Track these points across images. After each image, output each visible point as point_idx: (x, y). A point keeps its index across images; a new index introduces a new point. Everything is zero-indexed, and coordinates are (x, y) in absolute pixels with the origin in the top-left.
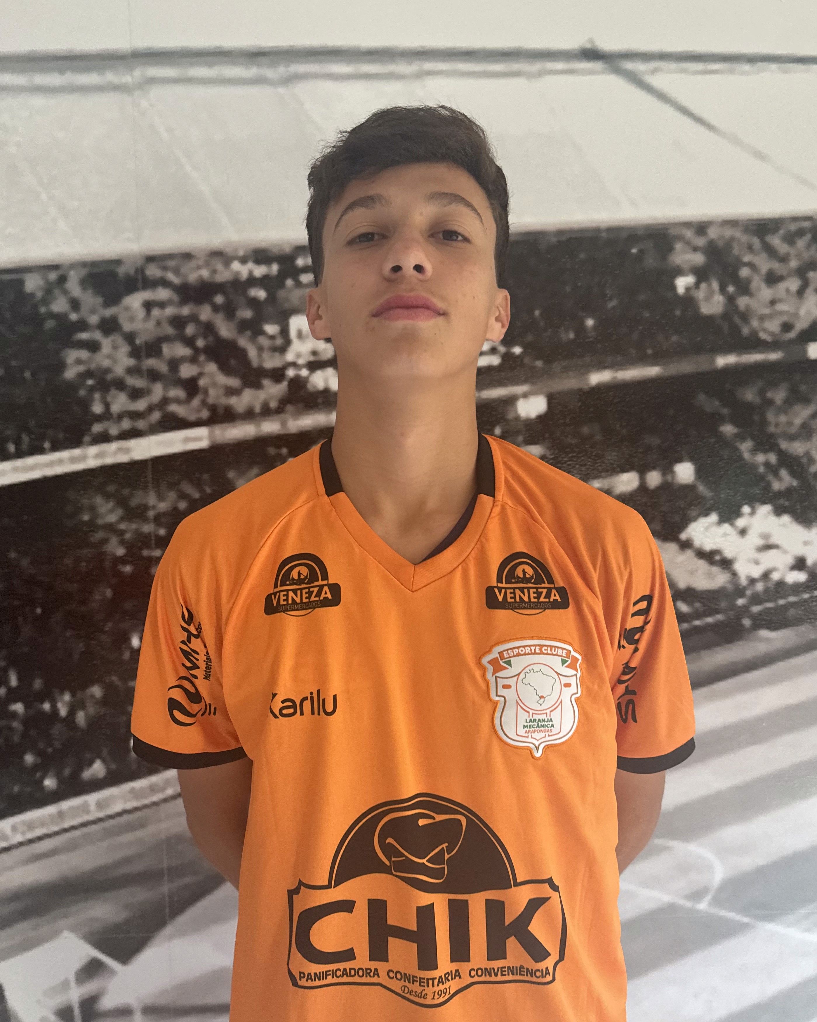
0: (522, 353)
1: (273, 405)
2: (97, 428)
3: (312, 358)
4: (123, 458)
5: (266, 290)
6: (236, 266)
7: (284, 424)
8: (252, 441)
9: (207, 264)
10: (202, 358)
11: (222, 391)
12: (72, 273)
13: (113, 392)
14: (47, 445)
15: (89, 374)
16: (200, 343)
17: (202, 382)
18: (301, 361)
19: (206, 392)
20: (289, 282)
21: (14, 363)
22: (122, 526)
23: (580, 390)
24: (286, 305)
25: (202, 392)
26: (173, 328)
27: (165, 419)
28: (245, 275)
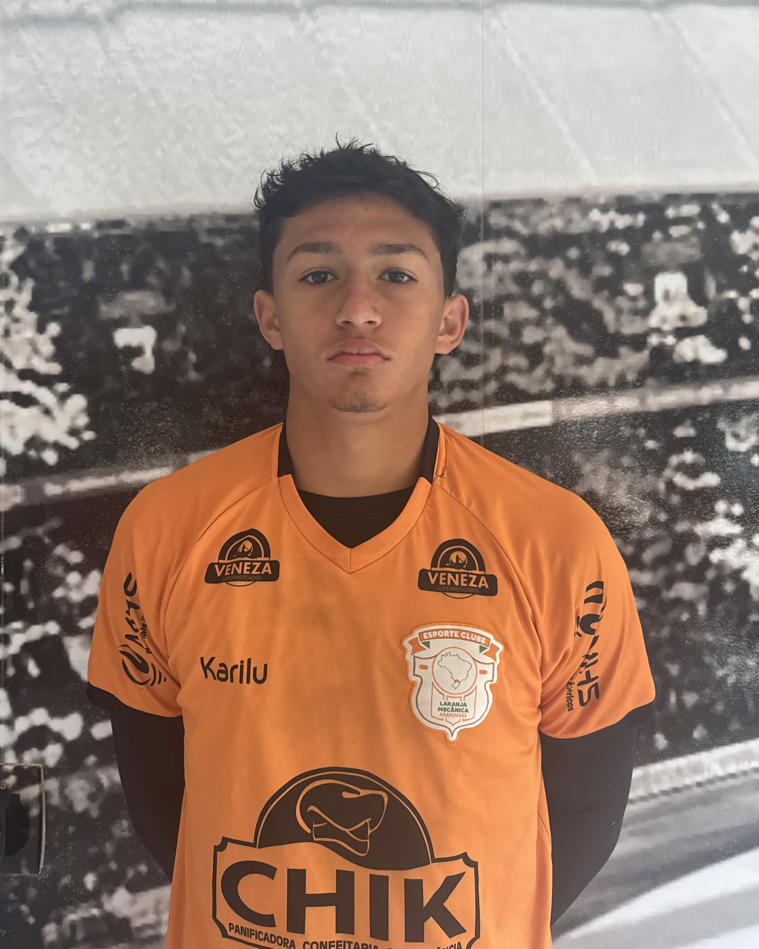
1: (631, 377)
3: (680, 324)
5: (630, 243)
6: (595, 215)
7: (643, 400)
8: (603, 418)
9: (561, 212)
10: (549, 321)
11: (570, 360)
16: (548, 304)
17: (547, 349)
18: (667, 327)
19: (552, 360)
20: (657, 235)
24: (651, 261)
25: (548, 359)
26: (518, 287)
27: (503, 390)
28: (605, 226)
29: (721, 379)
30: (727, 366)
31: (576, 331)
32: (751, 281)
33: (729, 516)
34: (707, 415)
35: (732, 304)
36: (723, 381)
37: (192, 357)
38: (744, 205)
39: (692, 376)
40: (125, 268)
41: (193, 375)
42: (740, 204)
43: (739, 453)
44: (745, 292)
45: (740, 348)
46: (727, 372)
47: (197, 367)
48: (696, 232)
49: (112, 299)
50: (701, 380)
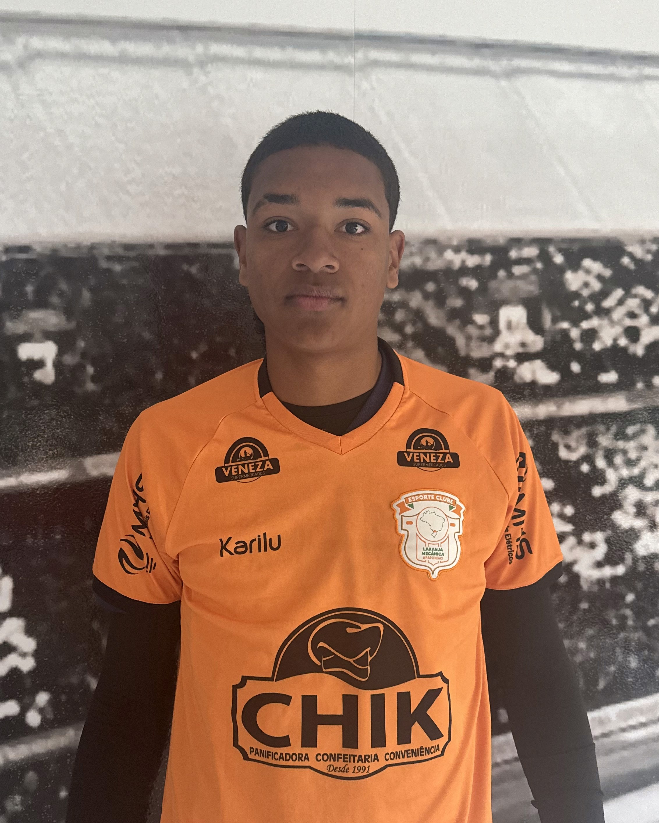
3: (520, 350)
5: (478, 280)
6: (449, 255)
9: (421, 251)
10: (410, 344)
16: (409, 329)
18: (509, 352)
20: (502, 273)
21: (218, 339)
24: (496, 296)
26: (383, 314)
28: (457, 264)
29: (555, 398)
30: (560, 386)
31: (432, 354)
32: (582, 314)
33: (562, 516)
34: (543, 428)
35: (565, 333)
36: (556, 399)
37: (90, 370)
38: (577, 249)
39: (530, 395)
40: (29, 289)
41: (90, 386)
42: (573, 248)
43: (571, 461)
44: (576, 323)
45: (571, 372)
46: (561, 392)
47: (94, 379)
48: (535, 271)
49: (17, 317)
50: (539, 399)
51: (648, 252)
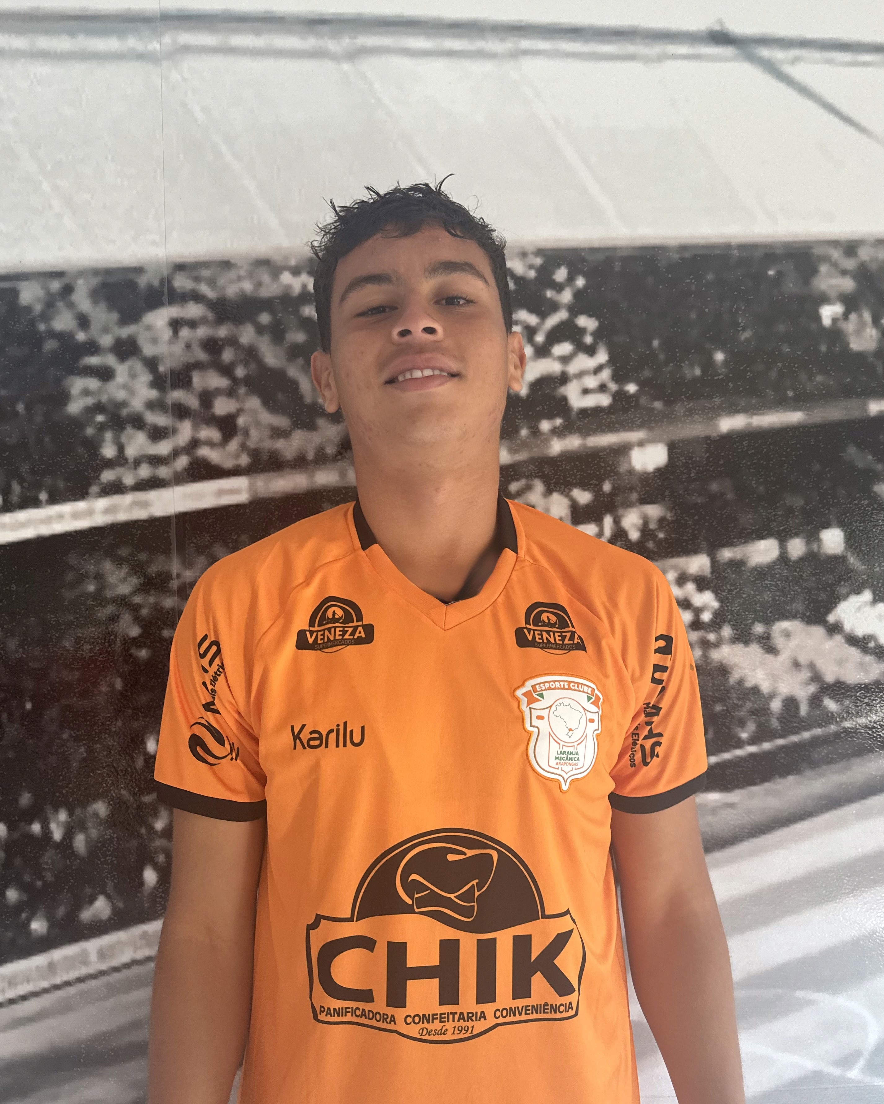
0: (638, 391)
1: (330, 450)
2: (108, 476)
4: (140, 514)
6: (286, 278)
7: (343, 475)
8: (303, 494)
9: (250, 275)
10: (242, 391)
11: (267, 432)
12: (80, 282)
13: (129, 430)
14: (43, 496)
15: (99, 408)
16: (240, 372)
17: (241, 421)
19: (246, 433)
22: (137, 599)
23: (708, 438)
25: (242, 432)
26: (206, 355)
27: (194, 466)
28: (297, 289)
31: (270, 402)
51: (531, 267)
